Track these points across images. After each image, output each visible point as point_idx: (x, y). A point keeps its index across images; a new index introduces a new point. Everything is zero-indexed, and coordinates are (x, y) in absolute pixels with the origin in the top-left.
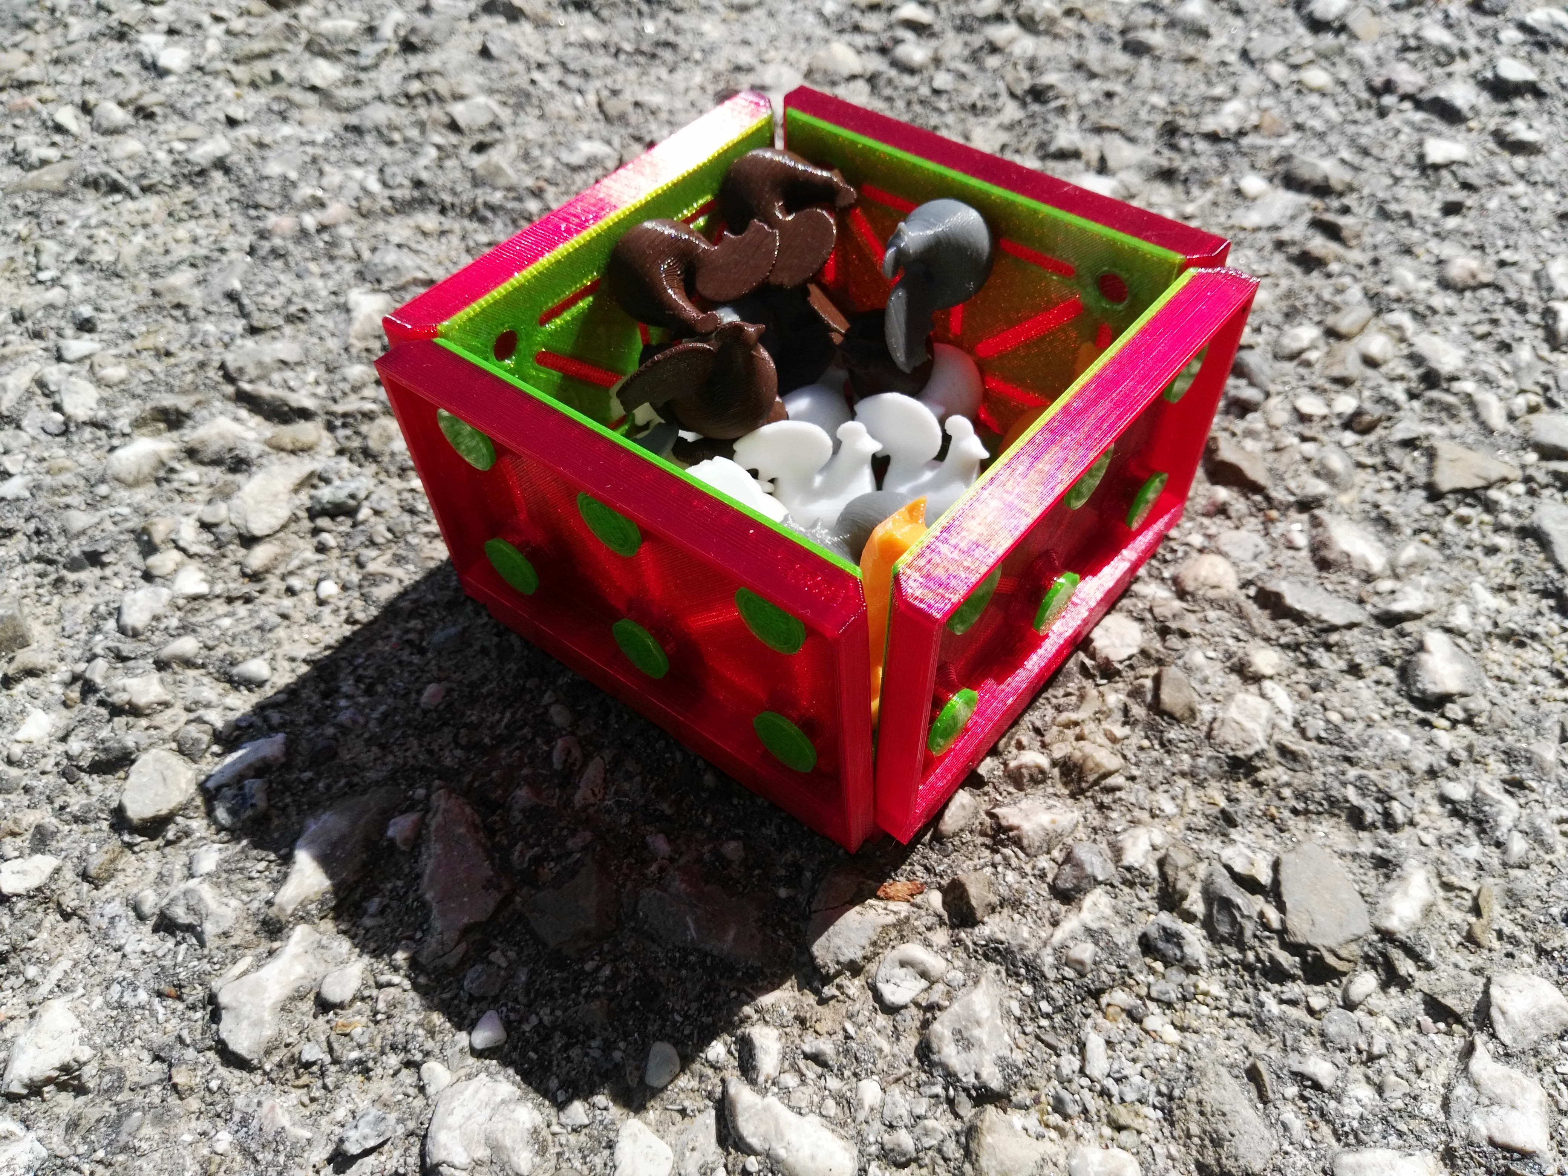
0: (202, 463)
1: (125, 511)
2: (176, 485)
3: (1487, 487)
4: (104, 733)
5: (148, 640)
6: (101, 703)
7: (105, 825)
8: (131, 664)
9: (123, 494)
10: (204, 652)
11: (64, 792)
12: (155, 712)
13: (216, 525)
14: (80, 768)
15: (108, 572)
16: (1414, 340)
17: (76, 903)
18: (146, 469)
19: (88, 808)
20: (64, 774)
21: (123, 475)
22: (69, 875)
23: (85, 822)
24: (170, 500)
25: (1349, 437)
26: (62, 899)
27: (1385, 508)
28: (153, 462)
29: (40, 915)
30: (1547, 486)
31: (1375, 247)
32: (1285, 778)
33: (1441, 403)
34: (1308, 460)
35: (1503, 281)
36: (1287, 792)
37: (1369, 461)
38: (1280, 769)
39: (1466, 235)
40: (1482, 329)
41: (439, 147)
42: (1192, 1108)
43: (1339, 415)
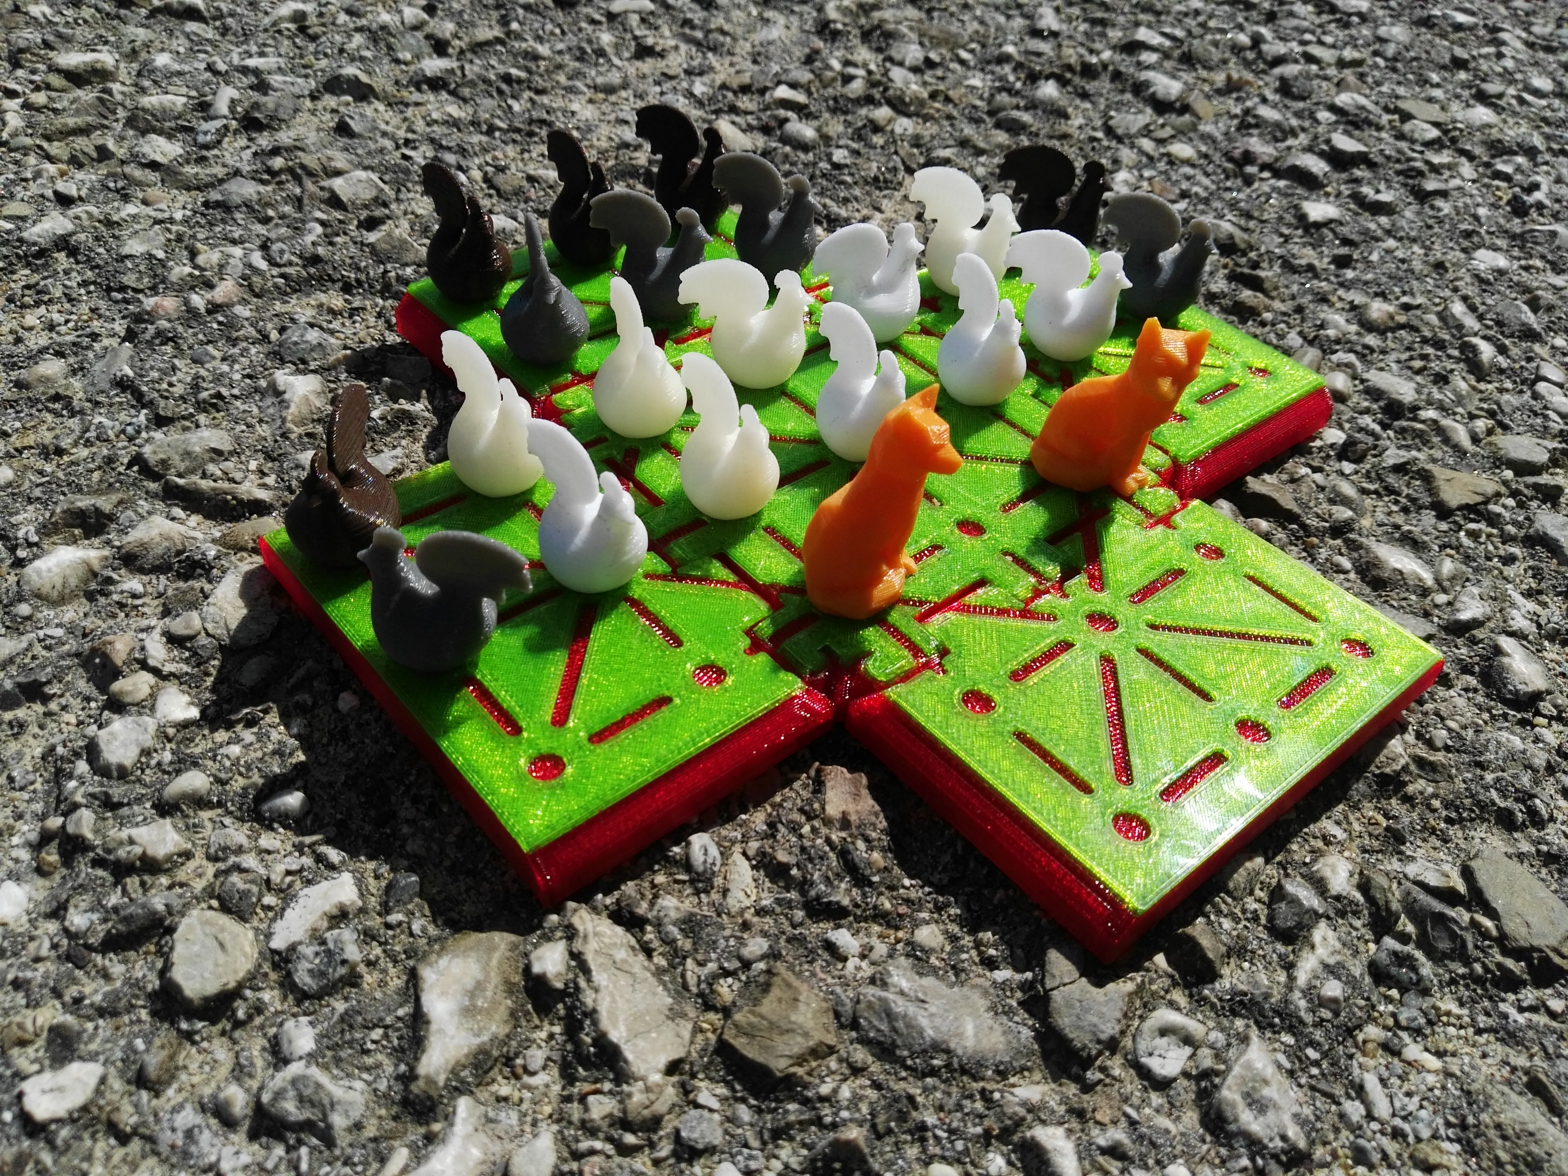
0: (142, 571)
1: (59, 632)
2: (116, 597)
3: (1486, 503)
4: (114, 899)
5: (139, 780)
6: (98, 863)
7: (144, 1014)
8: (125, 811)
9: (48, 613)
10: (219, 788)
11: (75, 981)
12: (176, 865)
13: (191, 638)
14: (89, 948)
15: (53, 706)
16: (1366, 376)
17: (134, 1120)
18: (73, 582)
19: (115, 996)
20: (69, 958)
21: (44, 591)
22: (117, 1084)
23: (114, 1013)
24: (114, 616)
25: (1348, 467)
26: (115, 1117)
27: (1406, 528)
28: (81, 571)
29: (88, 1143)
30: (1531, 499)
31: (1293, 297)
32: (1430, 790)
33: (1414, 430)
34: (1322, 489)
35: (1416, 323)
36: (1436, 803)
37: (1372, 487)
38: (1422, 782)
39: (1366, 283)
40: (1418, 364)
41: (323, 223)
42: (1492, 1133)
43: (1332, 446)
